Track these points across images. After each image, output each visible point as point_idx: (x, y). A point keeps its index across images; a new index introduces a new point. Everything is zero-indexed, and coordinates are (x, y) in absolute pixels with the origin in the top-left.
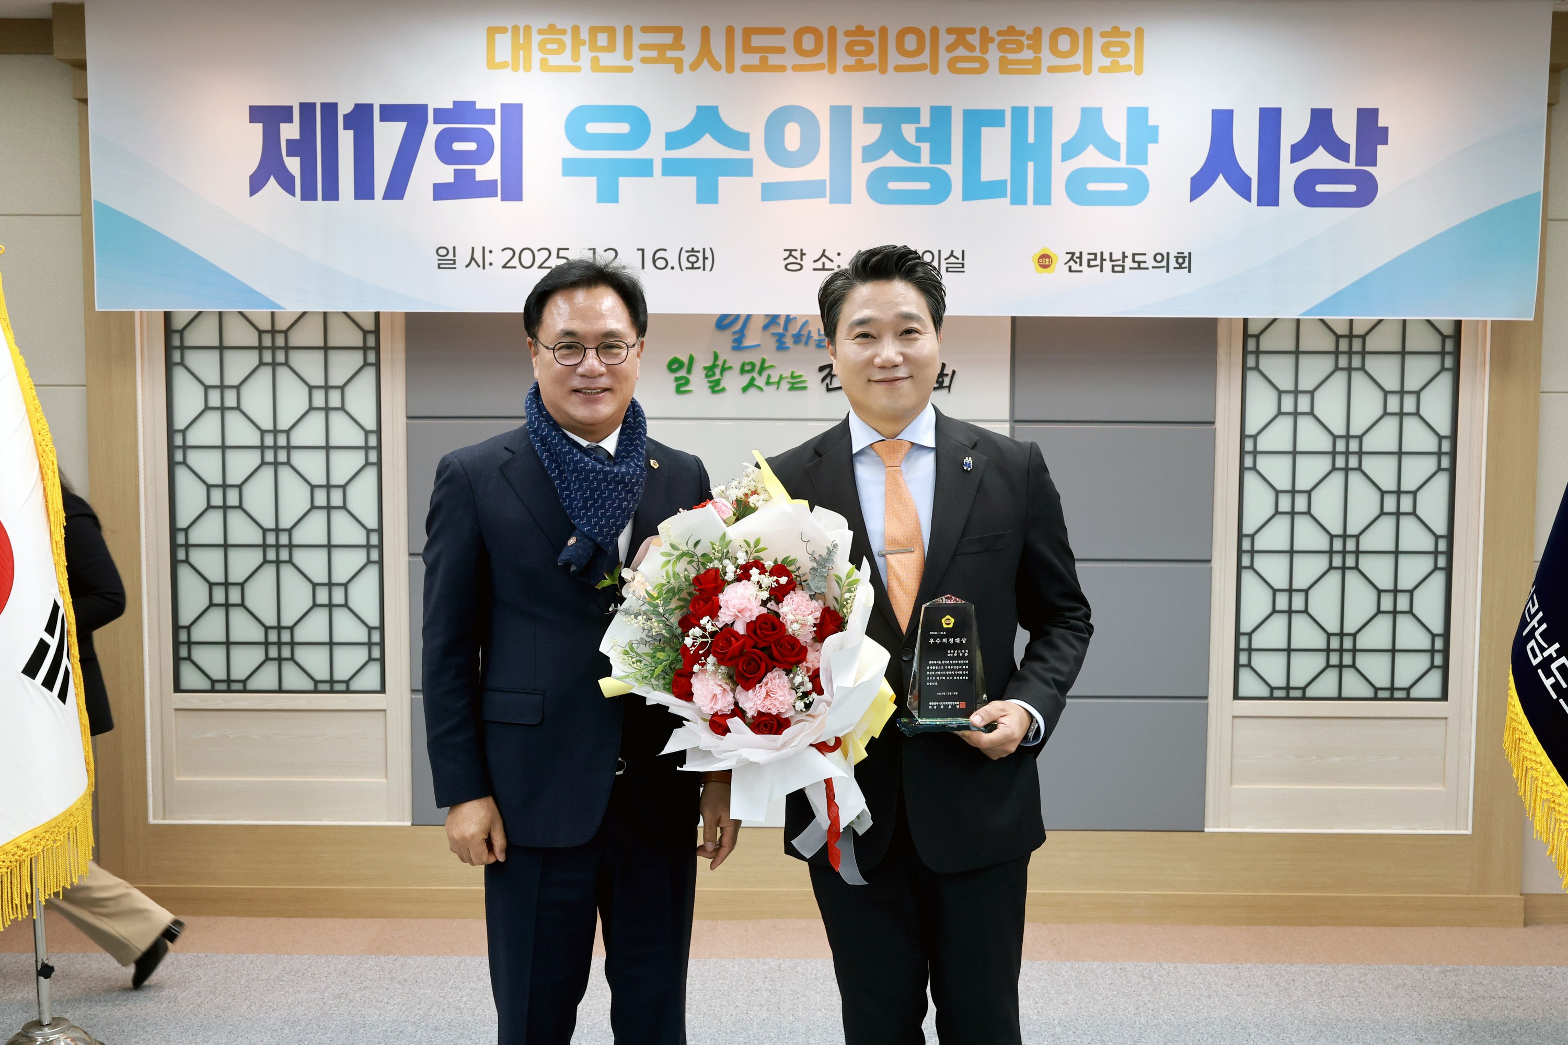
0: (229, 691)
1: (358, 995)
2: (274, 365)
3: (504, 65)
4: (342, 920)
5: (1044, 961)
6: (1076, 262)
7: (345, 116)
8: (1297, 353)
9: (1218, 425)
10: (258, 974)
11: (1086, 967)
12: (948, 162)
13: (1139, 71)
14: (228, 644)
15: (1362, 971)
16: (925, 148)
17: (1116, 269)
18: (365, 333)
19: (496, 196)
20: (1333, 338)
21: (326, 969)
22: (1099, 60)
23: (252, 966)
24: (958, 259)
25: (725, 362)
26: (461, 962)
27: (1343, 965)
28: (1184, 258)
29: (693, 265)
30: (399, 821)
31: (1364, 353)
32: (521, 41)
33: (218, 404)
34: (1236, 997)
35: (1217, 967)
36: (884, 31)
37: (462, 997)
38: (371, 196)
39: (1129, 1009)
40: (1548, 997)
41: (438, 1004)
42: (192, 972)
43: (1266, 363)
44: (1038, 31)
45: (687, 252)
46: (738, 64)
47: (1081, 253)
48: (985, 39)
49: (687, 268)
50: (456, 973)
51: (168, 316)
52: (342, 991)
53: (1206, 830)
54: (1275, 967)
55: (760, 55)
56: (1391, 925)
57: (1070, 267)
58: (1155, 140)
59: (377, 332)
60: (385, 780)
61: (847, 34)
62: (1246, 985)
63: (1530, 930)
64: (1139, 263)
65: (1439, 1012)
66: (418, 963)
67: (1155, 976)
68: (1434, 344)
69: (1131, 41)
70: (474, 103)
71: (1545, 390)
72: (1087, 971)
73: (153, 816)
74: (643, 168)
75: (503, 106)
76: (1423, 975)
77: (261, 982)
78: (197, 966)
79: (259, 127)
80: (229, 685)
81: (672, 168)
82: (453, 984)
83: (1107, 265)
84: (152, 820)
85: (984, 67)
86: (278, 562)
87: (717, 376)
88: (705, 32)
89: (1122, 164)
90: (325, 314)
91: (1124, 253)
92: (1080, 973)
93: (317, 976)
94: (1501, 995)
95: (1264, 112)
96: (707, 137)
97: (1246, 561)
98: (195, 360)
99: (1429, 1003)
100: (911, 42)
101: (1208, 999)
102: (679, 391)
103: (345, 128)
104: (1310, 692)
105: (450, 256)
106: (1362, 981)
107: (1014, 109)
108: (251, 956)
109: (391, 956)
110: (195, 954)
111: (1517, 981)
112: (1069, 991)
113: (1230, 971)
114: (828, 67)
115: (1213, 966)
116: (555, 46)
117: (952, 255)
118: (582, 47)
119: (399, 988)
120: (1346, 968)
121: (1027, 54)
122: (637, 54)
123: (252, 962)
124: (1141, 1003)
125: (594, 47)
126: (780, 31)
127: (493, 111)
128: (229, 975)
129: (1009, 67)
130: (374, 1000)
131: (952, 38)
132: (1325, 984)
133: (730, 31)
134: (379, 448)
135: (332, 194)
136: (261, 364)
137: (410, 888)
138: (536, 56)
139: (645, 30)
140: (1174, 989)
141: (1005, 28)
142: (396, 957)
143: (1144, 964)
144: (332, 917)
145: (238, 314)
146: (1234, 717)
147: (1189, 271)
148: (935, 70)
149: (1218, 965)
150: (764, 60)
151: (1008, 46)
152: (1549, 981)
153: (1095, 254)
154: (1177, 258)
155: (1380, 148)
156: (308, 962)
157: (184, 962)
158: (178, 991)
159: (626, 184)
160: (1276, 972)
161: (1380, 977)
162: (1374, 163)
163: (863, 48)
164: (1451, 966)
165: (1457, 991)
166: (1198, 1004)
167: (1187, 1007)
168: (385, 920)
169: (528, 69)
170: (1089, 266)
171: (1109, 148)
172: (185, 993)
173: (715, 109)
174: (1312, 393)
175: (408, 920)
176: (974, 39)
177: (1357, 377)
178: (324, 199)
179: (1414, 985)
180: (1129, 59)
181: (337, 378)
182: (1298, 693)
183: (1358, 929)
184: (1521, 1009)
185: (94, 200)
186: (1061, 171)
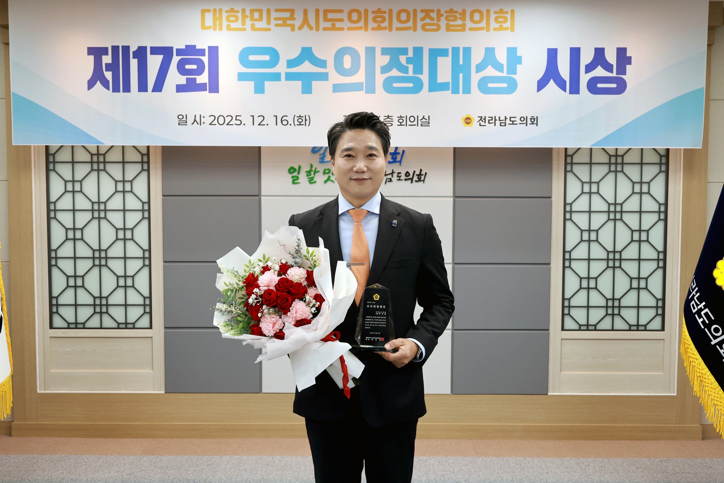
0: (76, 328)
1: (139, 474)
2: (98, 170)
3: (209, 28)
4: (131, 439)
5: (470, 457)
6: (483, 121)
7: (133, 52)
8: (591, 164)
9: (553, 198)
10: (90, 464)
11: (490, 459)
12: (422, 73)
13: (512, 30)
14: (76, 305)
15: (622, 461)
16: (411, 67)
17: (502, 124)
18: (143, 155)
19: (206, 90)
20: (608, 156)
21: (124, 462)
22: (493, 25)
23: (88, 461)
24: (426, 120)
25: (316, 169)
26: (189, 458)
27: (613, 458)
28: (534, 119)
29: (300, 123)
30: (159, 391)
31: (623, 164)
32: (218, 16)
33: (71, 189)
34: (560, 473)
35: (553, 459)
36: (391, 11)
37: (189, 474)
38: (146, 90)
39: (509, 479)
40: (709, 472)
41: (178, 477)
42: (59, 463)
43: (576, 169)
44: (464, 11)
45: (297, 117)
46: (321, 27)
47: (485, 117)
48: (439, 15)
49: (297, 125)
50: (186, 463)
51: (47, 147)
52: (131, 472)
53: (549, 394)
54: (580, 459)
55: (331, 23)
56: (638, 440)
57: (480, 124)
58: (520, 63)
59: (148, 154)
60: (152, 371)
61: (373, 12)
62: (566, 467)
63: (704, 442)
64: (513, 121)
65: (657, 479)
66: (168, 459)
67: (522, 464)
68: (656, 159)
69: (508, 16)
70: (195, 46)
71: (710, 181)
72: (490, 461)
73: (39, 389)
74: (276, 77)
75: (209, 47)
76: (651, 463)
77: (92, 468)
78: (61, 461)
79: (92, 57)
80: (76, 325)
81: (290, 77)
82: (185, 468)
83: (498, 122)
84: (39, 391)
85: (438, 28)
86: (100, 266)
87: (312, 176)
88: (306, 12)
89: (505, 74)
90: (123, 147)
91: (505, 117)
92: (486, 462)
93: (119, 465)
94: (687, 472)
95: (572, 50)
96: (307, 62)
97: (567, 264)
98: (60, 168)
99: (652, 476)
100: (404, 16)
101: (547, 474)
102: (294, 183)
103: (134, 57)
104: (598, 327)
105: (184, 119)
106: (621, 466)
107: (453, 48)
108: (87, 456)
109: (155, 456)
110: (60, 455)
111: (696, 465)
112: (481, 470)
113: (559, 461)
114: (364, 28)
115: (551, 459)
116: (233, 19)
117: (423, 118)
118: (246, 19)
119: (159, 471)
120: (614, 459)
121: (459, 22)
122: (273, 22)
123: (87, 459)
124: (515, 476)
125: (252, 19)
126: (341, 11)
127: (204, 50)
128: (77, 465)
129: (450, 28)
130: (147, 476)
131: (423, 14)
132: (604, 467)
133: (317, 11)
134: (149, 210)
135: (127, 89)
136: (92, 170)
137: (164, 423)
138: (225, 23)
139: (277, 10)
140: (531, 469)
141: (448, 10)
142: (157, 456)
143: (517, 458)
144: (126, 438)
145: (82, 147)
146: (562, 339)
147: (537, 125)
148: (415, 29)
149: (553, 458)
150: (333, 25)
151: (450, 18)
152: (711, 465)
153: (492, 118)
154: (531, 119)
155: (628, 66)
156: (115, 458)
157: (55, 459)
158: (53, 472)
159: (268, 84)
160: (581, 462)
161: (630, 463)
162: (625, 74)
163: (381, 19)
164: (665, 459)
165: (666, 470)
166: (542, 476)
167: (537, 478)
168: (152, 439)
169: (221, 29)
170: (489, 123)
171: (499, 67)
172: (56, 473)
173: (310, 49)
174: (598, 183)
175: (163, 439)
176: (434, 15)
177: (620, 175)
178: (123, 92)
179: (646, 467)
180: (508, 24)
181: (129, 177)
182: (593, 328)
183: (623, 442)
184: (696, 478)
185: (12, 92)
186: (475, 78)
